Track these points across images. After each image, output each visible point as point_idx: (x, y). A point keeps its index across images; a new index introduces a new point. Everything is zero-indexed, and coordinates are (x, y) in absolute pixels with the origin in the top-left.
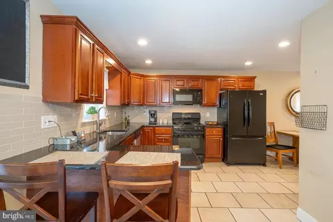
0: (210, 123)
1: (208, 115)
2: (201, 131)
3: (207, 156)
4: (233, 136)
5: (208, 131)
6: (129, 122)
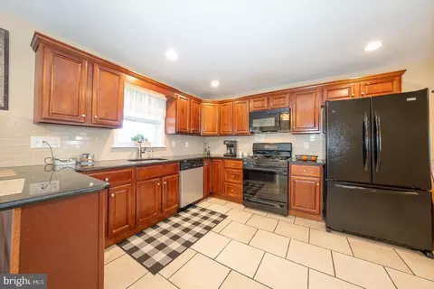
0: (304, 158)
1: (306, 145)
3: (293, 207)
6: (209, 154)
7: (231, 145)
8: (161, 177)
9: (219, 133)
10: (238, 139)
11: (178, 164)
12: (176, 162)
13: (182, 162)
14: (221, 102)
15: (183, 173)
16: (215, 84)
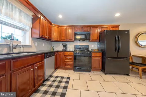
0: (94, 50)
1: (93, 46)
2: (89, 54)
3: (93, 68)
4: (108, 57)
5: (93, 54)
6: (53, 50)
7: (65, 46)
8: (33, 64)
9: (60, 40)
10: (68, 43)
11: (44, 55)
12: (42, 54)
13: (45, 53)
14: (61, 27)
15: (46, 60)
16: (60, 16)
